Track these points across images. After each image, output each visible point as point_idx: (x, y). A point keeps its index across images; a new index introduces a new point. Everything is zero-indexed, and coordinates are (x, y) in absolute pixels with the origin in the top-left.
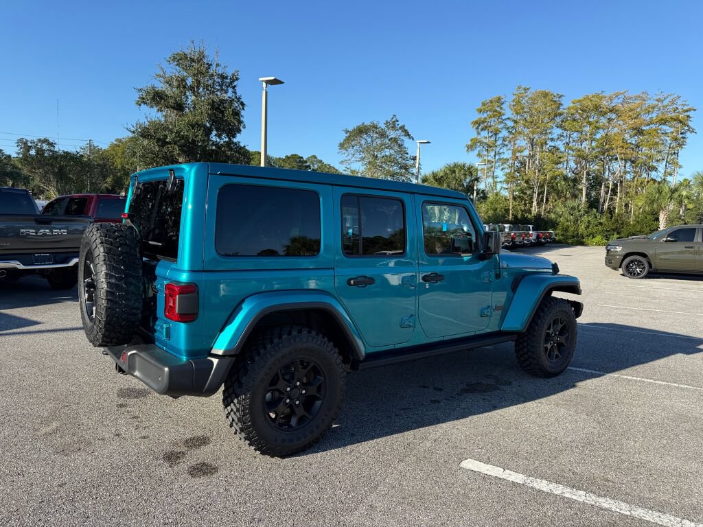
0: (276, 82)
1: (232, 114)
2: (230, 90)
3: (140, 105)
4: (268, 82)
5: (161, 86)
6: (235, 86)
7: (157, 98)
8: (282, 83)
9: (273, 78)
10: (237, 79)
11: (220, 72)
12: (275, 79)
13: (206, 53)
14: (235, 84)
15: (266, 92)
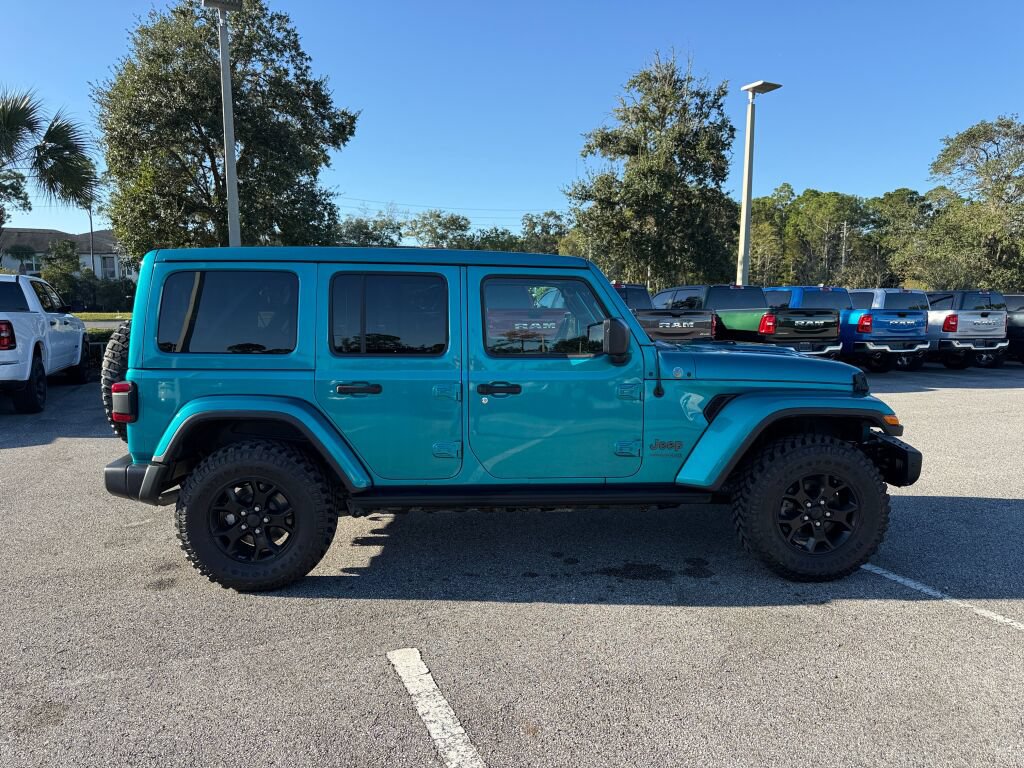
0: (766, 88)
1: (707, 148)
2: (714, 112)
3: (585, 156)
4: (755, 90)
5: (614, 126)
6: (722, 105)
7: (607, 142)
8: (779, 86)
9: (760, 83)
10: (725, 93)
11: (695, 89)
12: (764, 84)
13: (677, 65)
14: (720, 102)
15: (753, 106)
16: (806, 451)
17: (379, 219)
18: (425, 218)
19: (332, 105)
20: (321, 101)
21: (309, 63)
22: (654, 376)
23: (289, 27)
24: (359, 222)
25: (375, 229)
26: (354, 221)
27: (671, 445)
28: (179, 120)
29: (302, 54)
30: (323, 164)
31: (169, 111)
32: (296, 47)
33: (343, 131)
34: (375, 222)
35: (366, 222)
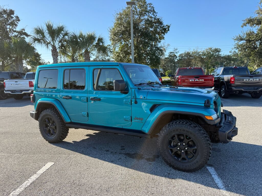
3: (243, 27)
5: (254, 16)
7: (251, 21)
16: (182, 125)
17: (193, 51)
18: (207, 50)
19: (163, 24)
20: (161, 23)
21: (157, 14)
22: (134, 98)
23: (152, 6)
24: (188, 52)
25: (192, 54)
26: (186, 52)
27: (140, 119)
28: (123, 33)
29: (155, 12)
30: (163, 39)
31: (121, 32)
32: (154, 11)
33: (165, 30)
34: (192, 52)
35: (190, 52)
